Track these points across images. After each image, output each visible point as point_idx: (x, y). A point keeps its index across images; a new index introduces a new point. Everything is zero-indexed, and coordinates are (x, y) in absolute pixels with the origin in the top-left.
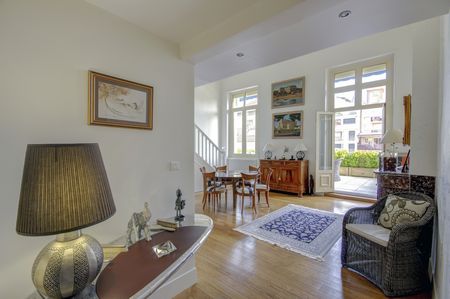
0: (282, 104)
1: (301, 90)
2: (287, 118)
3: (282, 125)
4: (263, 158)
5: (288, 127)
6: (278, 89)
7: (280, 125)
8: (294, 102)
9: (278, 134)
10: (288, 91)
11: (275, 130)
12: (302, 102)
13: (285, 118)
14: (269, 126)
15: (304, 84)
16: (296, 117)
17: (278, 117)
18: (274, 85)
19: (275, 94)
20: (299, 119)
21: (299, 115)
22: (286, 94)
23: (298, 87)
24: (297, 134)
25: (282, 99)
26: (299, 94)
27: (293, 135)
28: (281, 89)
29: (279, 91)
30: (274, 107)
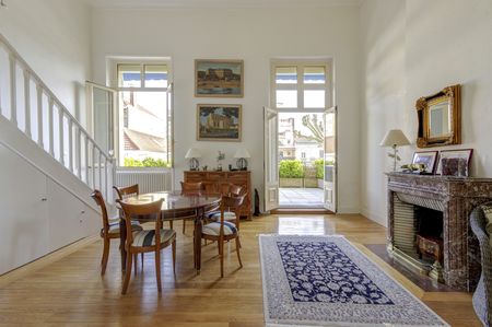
0: (211, 93)
1: (238, 78)
2: (219, 112)
3: (211, 123)
4: (188, 170)
5: (221, 125)
6: (205, 69)
7: (208, 121)
8: (229, 92)
9: (206, 133)
10: (220, 74)
11: (202, 128)
12: (239, 93)
13: (217, 112)
14: (192, 121)
15: (242, 71)
16: (233, 112)
17: (206, 111)
18: (199, 63)
19: (200, 75)
20: (237, 116)
21: (237, 110)
22: (217, 78)
23: (234, 72)
24: (233, 135)
25: (211, 85)
26: (236, 83)
27: (228, 137)
28: (210, 70)
29: (207, 73)
30: (199, 94)
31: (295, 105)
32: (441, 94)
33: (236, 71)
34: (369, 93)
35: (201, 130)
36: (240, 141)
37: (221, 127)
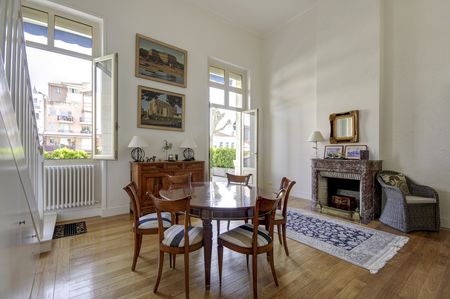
0: (154, 76)
1: (182, 67)
2: (163, 99)
3: (155, 109)
6: (148, 48)
7: (150, 106)
8: (172, 79)
9: (147, 120)
10: (164, 58)
11: (143, 114)
12: (182, 82)
13: (160, 98)
15: (185, 61)
16: (176, 101)
17: (148, 94)
18: (140, 39)
19: (142, 54)
20: (180, 106)
21: (180, 99)
22: (160, 62)
23: (178, 60)
24: (177, 124)
25: (154, 67)
26: (179, 71)
27: (172, 126)
28: (154, 50)
29: (150, 53)
30: (140, 74)
31: (222, 103)
32: (347, 114)
33: (180, 60)
34: (274, 103)
35: (142, 116)
36: (183, 131)
37: (165, 115)
